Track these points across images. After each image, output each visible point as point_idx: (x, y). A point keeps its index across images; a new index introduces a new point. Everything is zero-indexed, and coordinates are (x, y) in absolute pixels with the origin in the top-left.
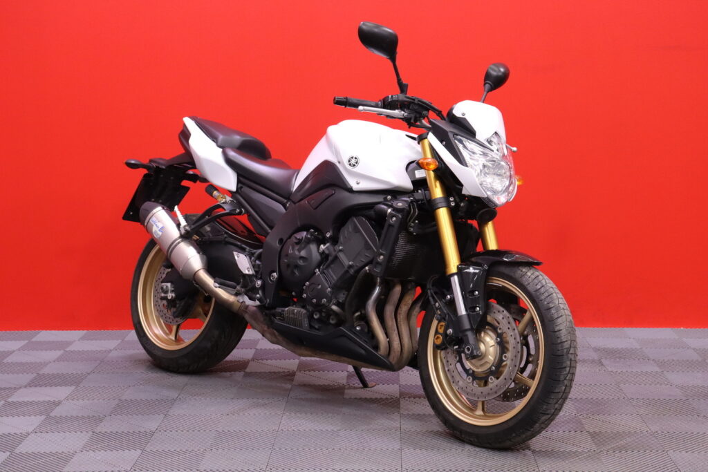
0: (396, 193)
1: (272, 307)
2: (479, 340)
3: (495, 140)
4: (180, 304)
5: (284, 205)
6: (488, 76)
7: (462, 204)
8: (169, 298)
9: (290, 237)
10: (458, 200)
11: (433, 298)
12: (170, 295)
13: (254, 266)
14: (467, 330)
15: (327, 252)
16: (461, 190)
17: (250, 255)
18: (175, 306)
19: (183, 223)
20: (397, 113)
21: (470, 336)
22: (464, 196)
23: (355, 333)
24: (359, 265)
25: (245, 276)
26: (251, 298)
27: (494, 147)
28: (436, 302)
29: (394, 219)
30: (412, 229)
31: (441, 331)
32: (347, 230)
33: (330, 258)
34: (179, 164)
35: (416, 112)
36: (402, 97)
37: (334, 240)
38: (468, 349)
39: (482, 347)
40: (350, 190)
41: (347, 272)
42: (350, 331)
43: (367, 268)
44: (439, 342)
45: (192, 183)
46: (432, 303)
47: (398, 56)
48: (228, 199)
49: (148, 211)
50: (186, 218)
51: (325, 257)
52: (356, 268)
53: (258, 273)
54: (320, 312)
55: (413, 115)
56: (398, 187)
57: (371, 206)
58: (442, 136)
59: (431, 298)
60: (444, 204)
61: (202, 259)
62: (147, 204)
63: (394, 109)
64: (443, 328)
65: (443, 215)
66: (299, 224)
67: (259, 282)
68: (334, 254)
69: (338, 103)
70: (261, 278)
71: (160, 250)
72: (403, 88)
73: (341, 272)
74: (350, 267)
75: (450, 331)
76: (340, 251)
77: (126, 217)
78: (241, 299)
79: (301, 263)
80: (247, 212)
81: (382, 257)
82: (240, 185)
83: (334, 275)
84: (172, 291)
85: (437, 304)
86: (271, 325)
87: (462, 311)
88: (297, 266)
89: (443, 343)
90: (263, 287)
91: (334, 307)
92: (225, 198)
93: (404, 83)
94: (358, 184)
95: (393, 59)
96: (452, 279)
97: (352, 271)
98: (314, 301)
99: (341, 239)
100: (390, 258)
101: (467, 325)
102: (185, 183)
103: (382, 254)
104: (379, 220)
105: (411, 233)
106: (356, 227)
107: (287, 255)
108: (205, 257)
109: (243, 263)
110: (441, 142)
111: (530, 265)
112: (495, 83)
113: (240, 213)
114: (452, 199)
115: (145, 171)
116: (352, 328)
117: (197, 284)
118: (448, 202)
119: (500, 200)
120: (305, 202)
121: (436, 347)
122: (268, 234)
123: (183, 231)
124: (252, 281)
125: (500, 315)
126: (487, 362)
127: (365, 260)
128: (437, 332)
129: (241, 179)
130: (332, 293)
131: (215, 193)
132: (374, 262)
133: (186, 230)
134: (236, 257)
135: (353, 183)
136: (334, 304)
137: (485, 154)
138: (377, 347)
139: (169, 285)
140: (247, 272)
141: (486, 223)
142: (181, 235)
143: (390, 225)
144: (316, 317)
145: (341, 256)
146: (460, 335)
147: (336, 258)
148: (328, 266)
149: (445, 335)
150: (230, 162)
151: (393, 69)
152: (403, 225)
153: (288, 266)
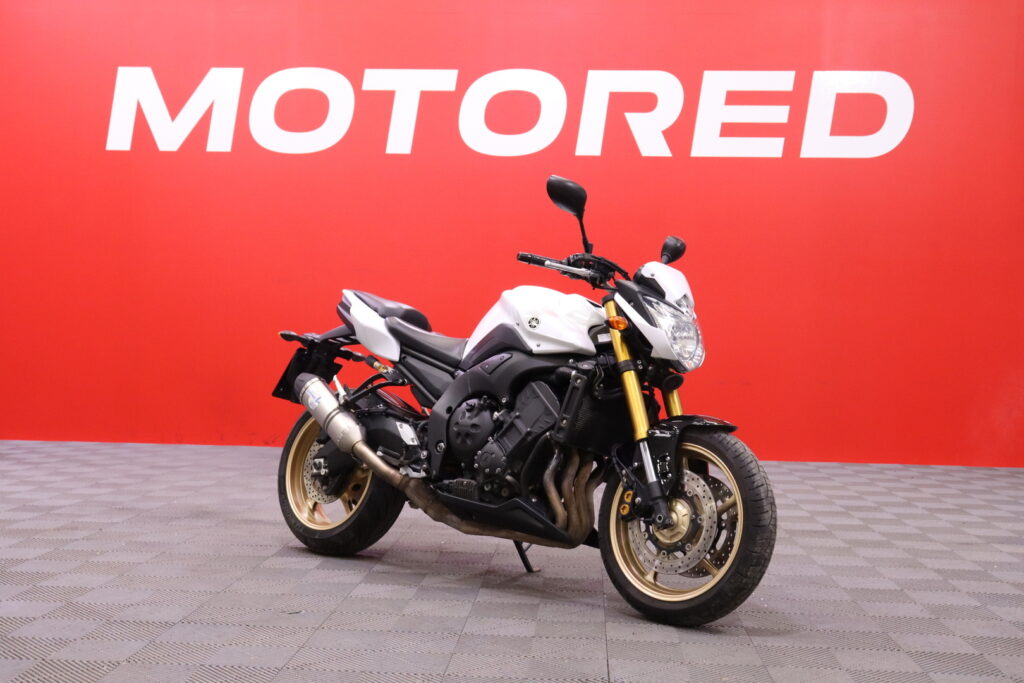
0: (580, 355)
1: (439, 478)
2: (671, 510)
3: (684, 303)
4: (333, 482)
5: (452, 375)
6: (665, 248)
7: (650, 368)
8: (323, 473)
9: (460, 405)
10: (645, 363)
11: (619, 464)
12: (323, 471)
13: (419, 437)
14: (656, 498)
15: (501, 419)
16: (651, 352)
17: (415, 426)
18: (327, 484)
19: (342, 392)
20: (583, 271)
21: (662, 504)
22: (653, 359)
23: (531, 504)
24: (538, 431)
25: (407, 447)
26: (415, 470)
27: (684, 310)
28: (623, 469)
29: (579, 381)
30: (597, 393)
31: (628, 500)
32: (524, 396)
33: (505, 426)
34: (334, 338)
35: (602, 272)
36: (587, 256)
37: (510, 407)
38: (660, 518)
39: (674, 516)
40: (529, 353)
41: (524, 439)
42: (526, 502)
43: (548, 434)
44: (625, 512)
45: (345, 360)
46: (618, 470)
47: (585, 214)
48: (390, 370)
49: (304, 382)
50: (345, 389)
51: (498, 424)
52: (533, 435)
53: (423, 445)
54: (492, 483)
55: (597, 275)
56: (581, 349)
57: (551, 370)
58: (630, 297)
59: (616, 466)
60: (632, 367)
61: (361, 430)
62: (302, 376)
63: (580, 267)
64: (630, 498)
65: (630, 380)
66: (470, 391)
67: (425, 453)
68: (509, 420)
69: (523, 258)
70: (426, 449)
71: (315, 422)
72: (588, 248)
73: (517, 439)
74: (529, 433)
75: (638, 500)
76: (518, 417)
77: (276, 393)
78: (402, 471)
79: (473, 431)
80: (411, 382)
81: (565, 422)
82: (403, 355)
83: (510, 443)
84: (325, 468)
85: (624, 472)
86: (437, 498)
87: (652, 477)
88: (468, 435)
89: (630, 513)
90: (429, 458)
91: (509, 478)
92: (386, 368)
93: (590, 242)
94: (538, 346)
95: (580, 216)
96: (641, 444)
97: (530, 438)
98: (487, 470)
99: (518, 404)
100: (572, 424)
101: (657, 492)
102: (338, 360)
103: (564, 419)
104: (560, 385)
105: (596, 398)
106: (534, 392)
107: (457, 423)
108: (364, 429)
109: (407, 433)
110: (629, 302)
111: (729, 429)
112: (672, 255)
113: (403, 384)
114: (639, 362)
115: (299, 345)
116: (528, 501)
117: (355, 456)
118: (636, 366)
119: (689, 365)
120: (478, 368)
121: (621, 519)
122: (434, 404)
123: (342, 401)
124: (417, 453)
125: (694, 484)
126: (679, 533)
127: (545, 427)
128: (622, 501)
129: (406, 349)
130: (507, 461)
131: (376, 364)
132: (556, 428)
133: (346, 400)
134: (399, 428)
135: (533, 345)
136: (509, 474)
137: (675, 316)
138: (554, 519)
139: (322, 460)
140: (411, 443)
141: (671, 390)
142: (340, 405)
143: (575, 388)
144: (486, 489)
145: (518, 423)
146: (651, 503)
147: (512, 425)
148: (504, 434)
149: (633, 503)
150: (394, 331)
151: (579, 227)
152: (589, 388)
153: (459, 434)
